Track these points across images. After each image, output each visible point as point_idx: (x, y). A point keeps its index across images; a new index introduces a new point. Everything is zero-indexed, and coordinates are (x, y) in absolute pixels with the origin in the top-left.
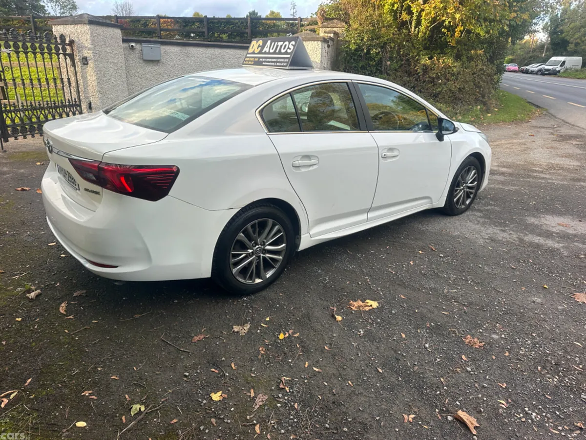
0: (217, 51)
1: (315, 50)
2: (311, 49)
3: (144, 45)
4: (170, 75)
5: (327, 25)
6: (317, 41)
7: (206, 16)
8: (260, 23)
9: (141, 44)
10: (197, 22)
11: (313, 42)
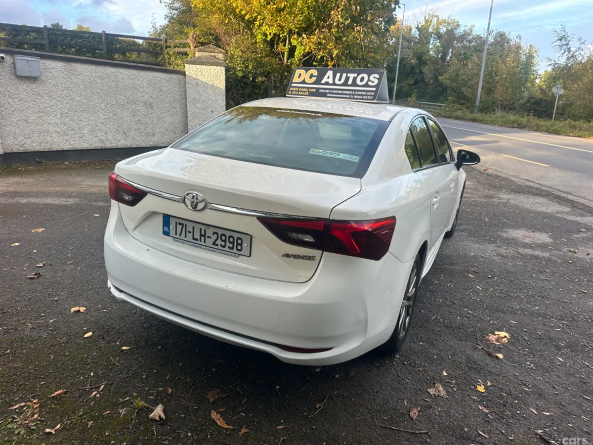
0: (109, 70)
1: (219, 75)
2: (214, 74)
3: (18, 57)
4: (51, 96)
5: (205, 49)
6: (220, 66)
7: (45, 27)
8: (116, 40)
9: (12, 56)
10: (33, 32)
11: (215, 67)
